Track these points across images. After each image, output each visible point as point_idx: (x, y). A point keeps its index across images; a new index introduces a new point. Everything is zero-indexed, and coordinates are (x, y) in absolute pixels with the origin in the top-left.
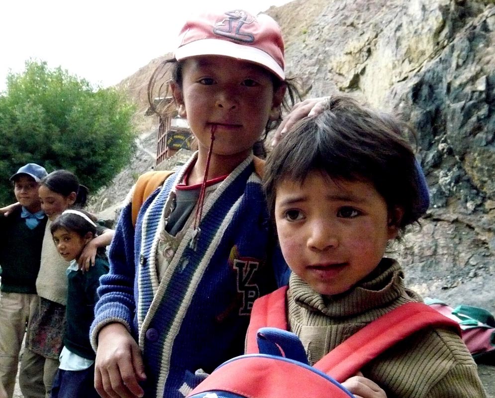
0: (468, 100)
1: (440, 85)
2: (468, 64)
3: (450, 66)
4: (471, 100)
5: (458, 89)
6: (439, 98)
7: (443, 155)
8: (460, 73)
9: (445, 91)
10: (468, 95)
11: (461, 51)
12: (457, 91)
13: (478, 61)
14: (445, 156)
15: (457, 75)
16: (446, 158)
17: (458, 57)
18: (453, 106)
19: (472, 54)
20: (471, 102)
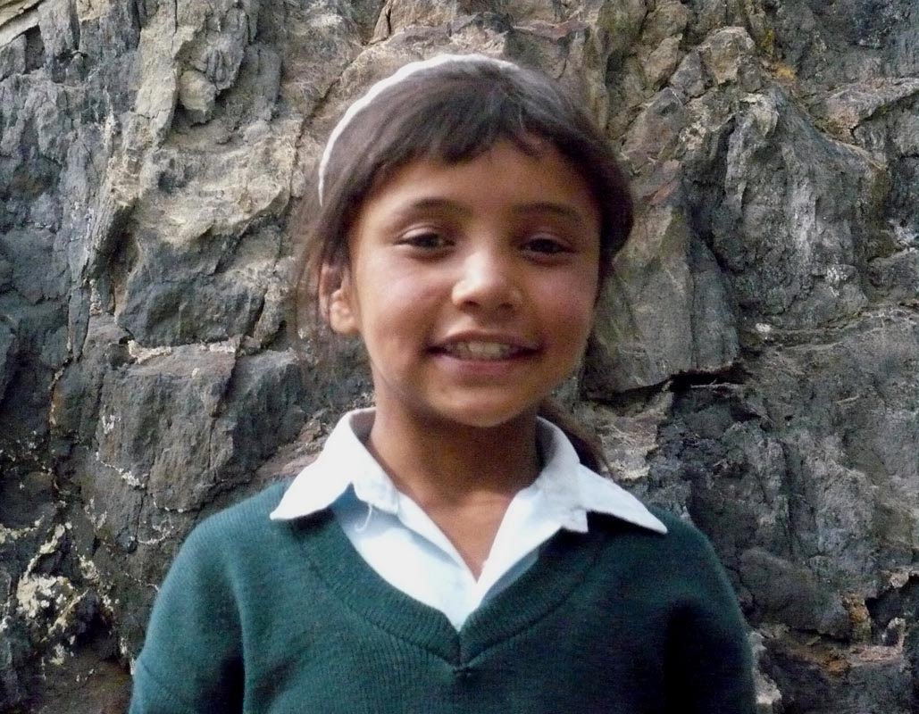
0: (254, 342)
1: (43, 205)
2: (245, 115)
3: (125, 102)
4: (275, 340)
5: (188, 259)
6: (31, 286)
7: (45, 650)
8: (194, 162)
9: (86, 254)
10: (257, 313)
11: (206, 30)
12: (181, 275)
13: (307, 109)
14: (59, 656)
15: (179, 174)
16: (64, 673)
17: (185, 58)
18: (151, 360)
19: (269, 59)
20: (281, 359)
